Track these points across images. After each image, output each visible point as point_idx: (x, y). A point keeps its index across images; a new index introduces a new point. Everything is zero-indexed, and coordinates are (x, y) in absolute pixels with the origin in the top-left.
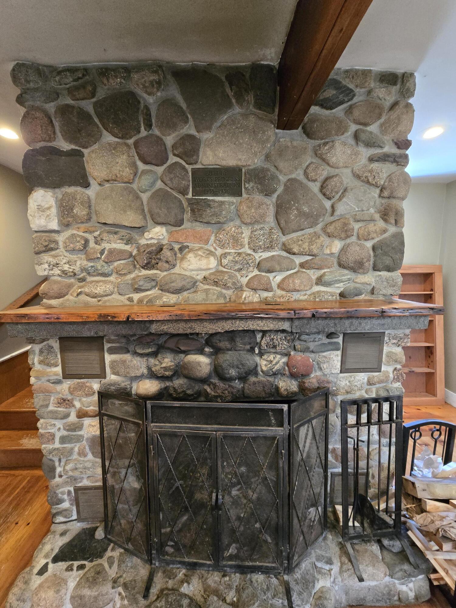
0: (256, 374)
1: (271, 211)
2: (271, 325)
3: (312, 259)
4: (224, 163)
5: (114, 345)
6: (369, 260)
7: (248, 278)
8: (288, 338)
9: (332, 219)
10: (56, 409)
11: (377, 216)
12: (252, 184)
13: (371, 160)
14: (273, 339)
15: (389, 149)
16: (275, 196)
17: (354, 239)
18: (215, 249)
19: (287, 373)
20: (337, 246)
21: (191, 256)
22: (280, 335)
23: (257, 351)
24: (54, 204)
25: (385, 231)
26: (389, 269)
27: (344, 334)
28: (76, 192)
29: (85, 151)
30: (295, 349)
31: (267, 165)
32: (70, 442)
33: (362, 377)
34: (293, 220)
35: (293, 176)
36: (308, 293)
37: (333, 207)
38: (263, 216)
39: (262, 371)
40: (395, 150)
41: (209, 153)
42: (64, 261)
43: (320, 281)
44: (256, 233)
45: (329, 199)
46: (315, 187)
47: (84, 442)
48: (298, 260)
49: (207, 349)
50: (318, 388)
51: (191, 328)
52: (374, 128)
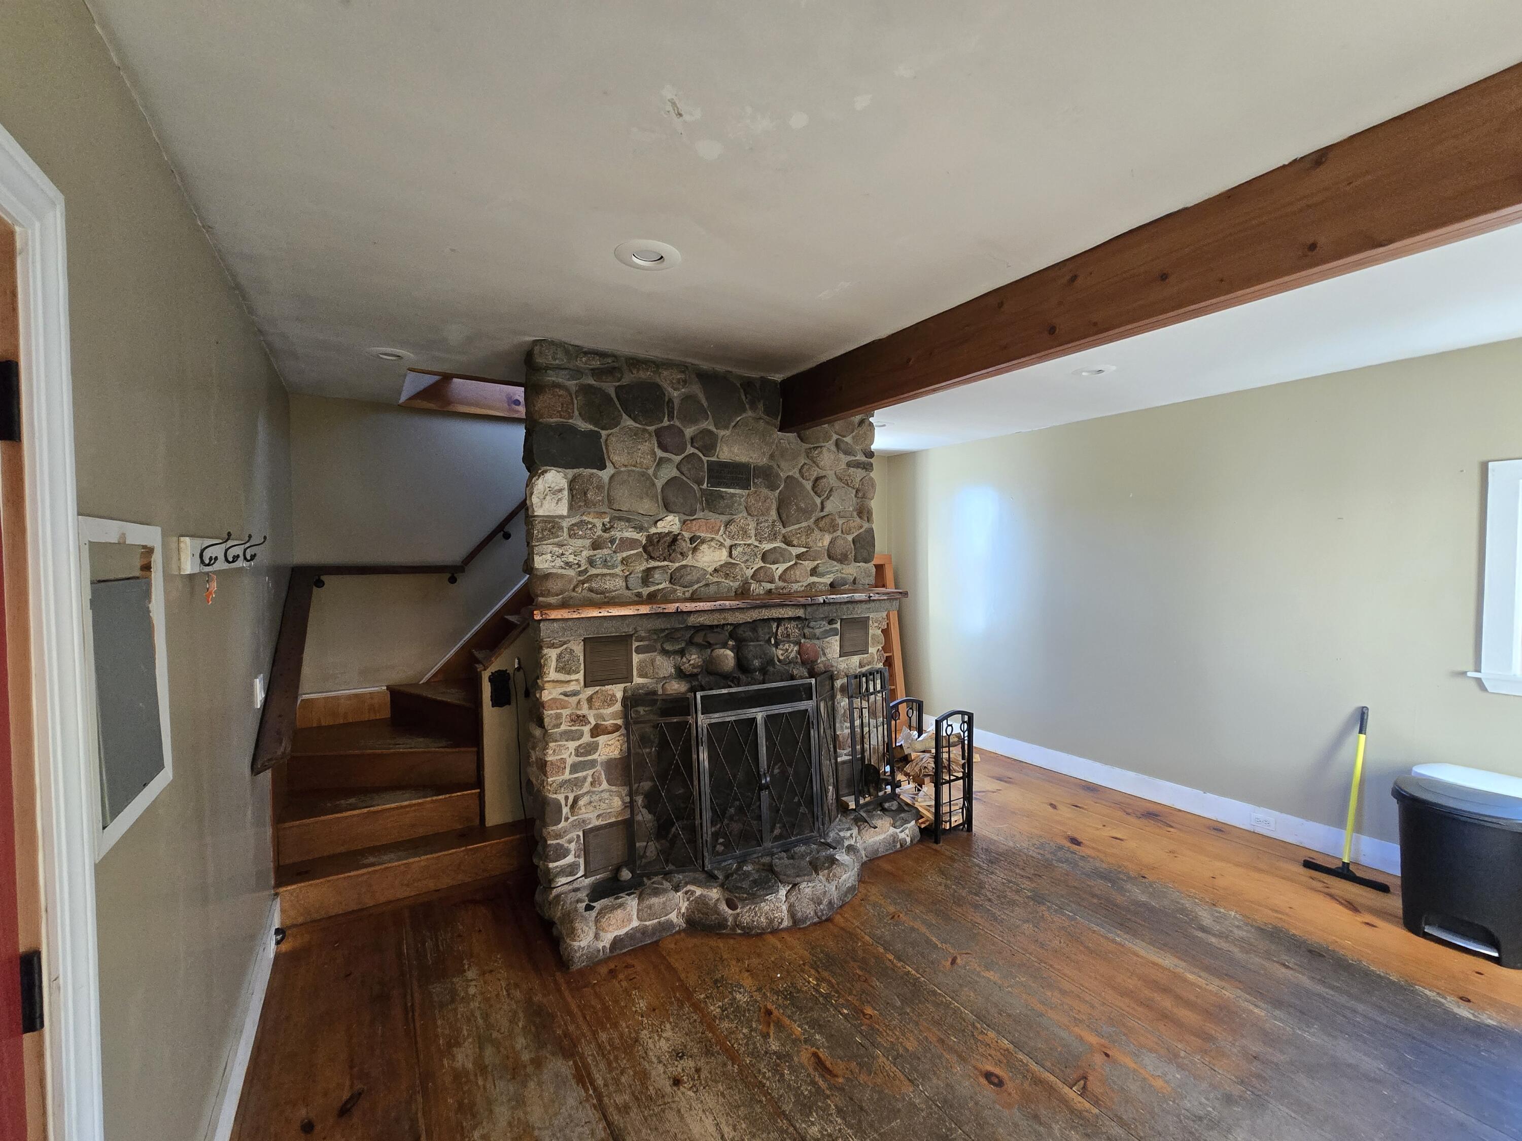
0: (774, 664)
1: (774, 507)
2: (789, 613)
3: (807, 551)
4: (737, 459)
5: (641, 643)
6: (851, 553)
7: (753, 570)
8: (800, 626)
9: (822, 514)
10: (570, 728)
11: (855, 514)
12: (760, 480)
13: (849, 465)
14: (787, 628)
15: (860, 457)
16: (778, 491)
17: (839, 533)
18: (725, 540)
19: (799, 660)
20: (827, 539)
21: (704, 547)
22: (793, 624)
23: (773, 642)
24: (566, 486)
25: (861, 527)
26: (866, 561)
27: (842, 620)
28: (592, 474)
29: (604, 433)
30: (805, 637)
31: (772, 463)
32: (583, 769)
33: (855, 660)
34: (793, 515)
35: (790, 474)
36: (805, 584)
37: (822, 503)
38: (768, 509)
39: (779, 661)
40: (864, 459)
41: (725, 449)
42: (570, 551)
43: (814, 572)
44: (762, 525)
45: (820, 496)
46: (808, 485)
47: (599, 768)
48: (795, 551)
49: (730, 643)
50: (825, 672)
51: (724, 619)
52: (848, 439)
